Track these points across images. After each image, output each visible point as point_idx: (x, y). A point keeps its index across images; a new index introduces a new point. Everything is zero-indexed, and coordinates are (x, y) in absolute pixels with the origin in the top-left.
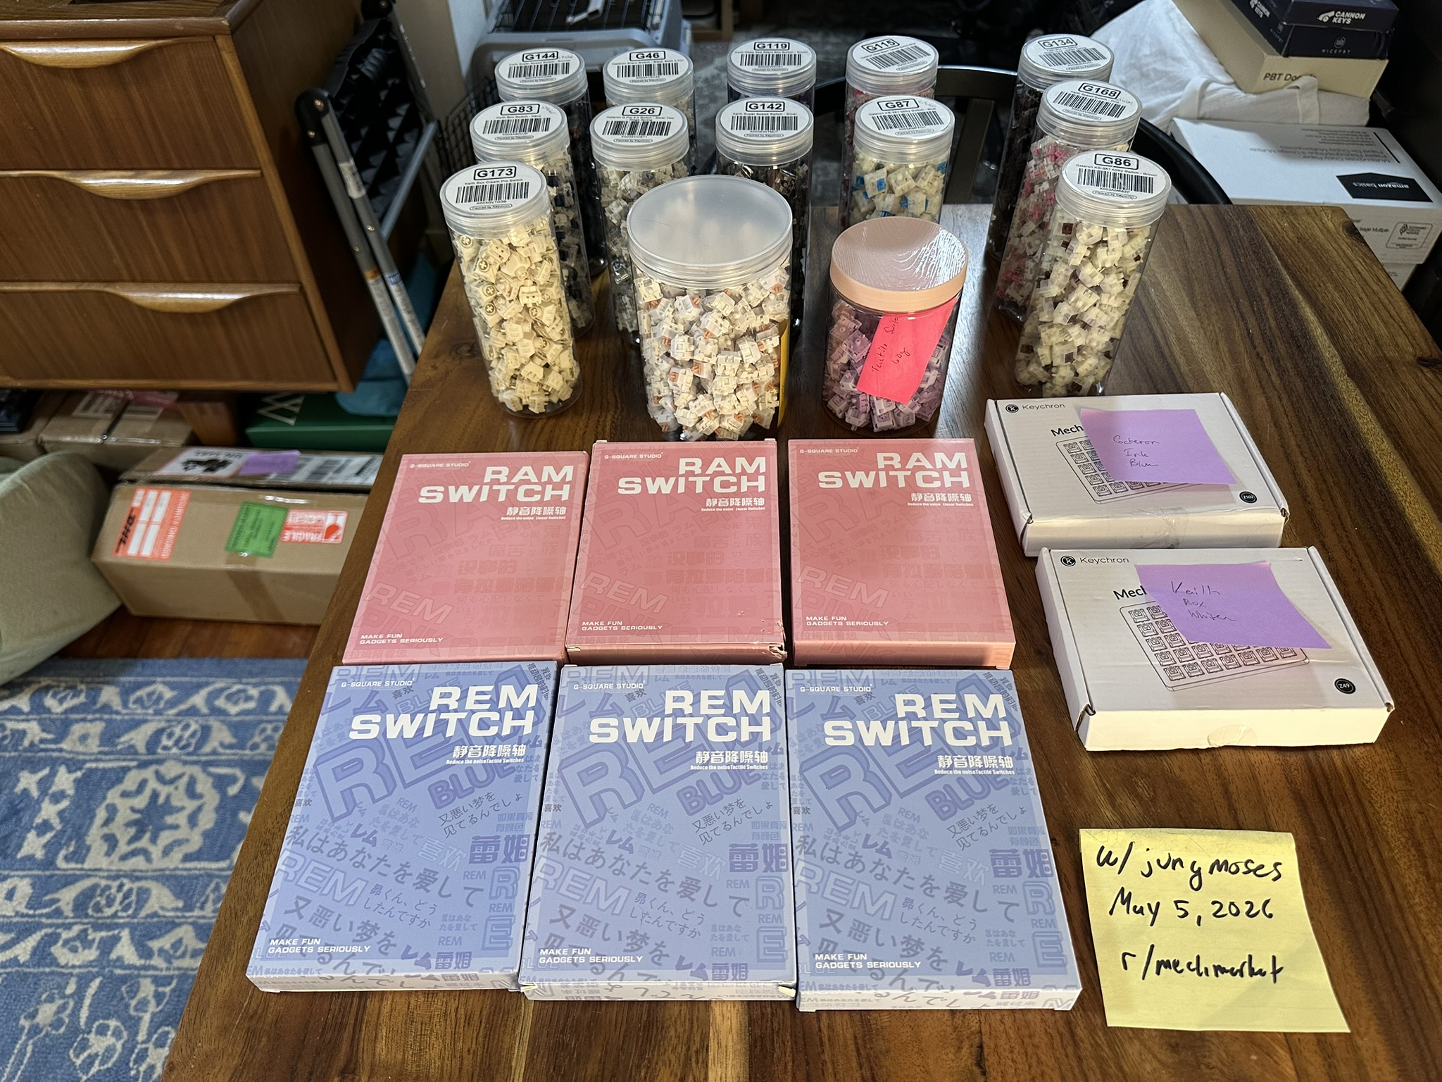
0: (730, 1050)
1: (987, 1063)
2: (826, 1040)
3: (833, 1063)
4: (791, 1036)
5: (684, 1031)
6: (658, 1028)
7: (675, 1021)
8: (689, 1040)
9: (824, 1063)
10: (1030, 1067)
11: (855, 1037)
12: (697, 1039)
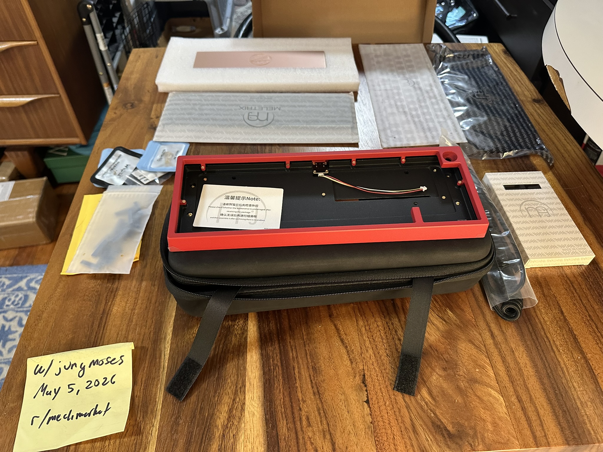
0: (255, 386)
1: (367, 382)
2: (297, 378)
3: (301, 387)
5: (235, 379)
7: (231, 376)
8: (237, 383)
9: (297, 387)
10: (385, 382)
11: (310, 376)
12: (240, 382)
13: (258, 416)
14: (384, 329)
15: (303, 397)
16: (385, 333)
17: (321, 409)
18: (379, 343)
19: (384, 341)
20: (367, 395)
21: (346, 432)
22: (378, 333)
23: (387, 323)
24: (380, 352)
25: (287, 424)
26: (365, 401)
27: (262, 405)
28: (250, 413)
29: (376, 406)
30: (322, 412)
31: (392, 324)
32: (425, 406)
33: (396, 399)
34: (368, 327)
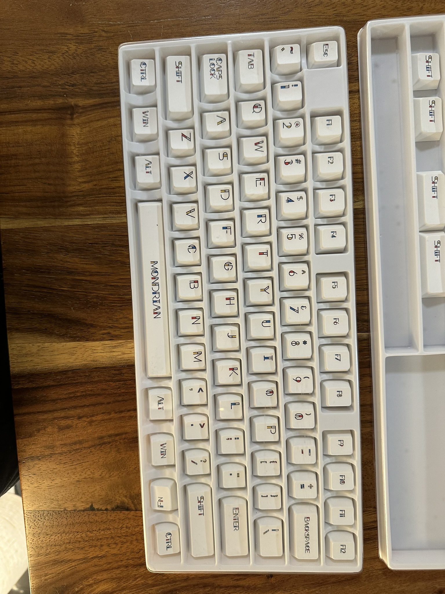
1: (119, 512)
2: (123, 414)
3: (110, 419)
4: (123, 393)
5: (121, 324)
6: (121, 306)
7: (126, 318)
8: (116, 327)
9: (109, 413)
10: (119, 537)
11: (126, 433)
12: (117, 333)
13: (71, 360)
15: (97, 423)
17: (81, 446)
20: (101, 510)
21: (54, 475)
25: (61, 399)
26: (92, 506)
27: (85, 365)
28: (75, 349)
29: (86, 519)
30: (78, 446)
32: (88, 583)
33: (95, 546)
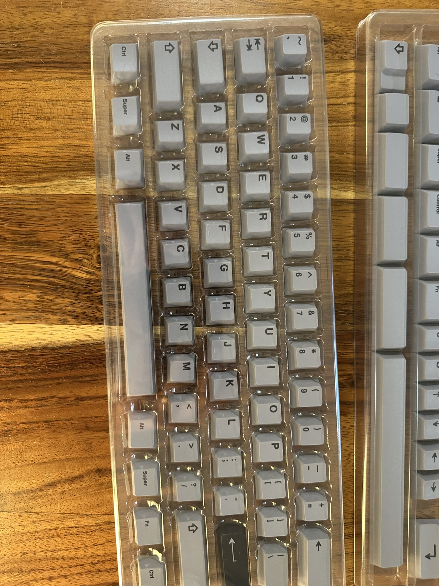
14: (71, 559)
16: (63, 558)
18: (45, 544)
19: (49, 554)
22: (63, 547)
23: (81, 565)
24: (31, 543)
31: (80, 574)
34: (75, 533)
